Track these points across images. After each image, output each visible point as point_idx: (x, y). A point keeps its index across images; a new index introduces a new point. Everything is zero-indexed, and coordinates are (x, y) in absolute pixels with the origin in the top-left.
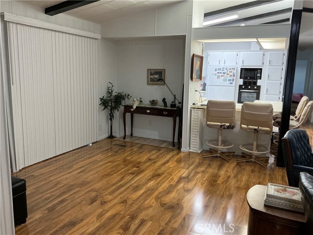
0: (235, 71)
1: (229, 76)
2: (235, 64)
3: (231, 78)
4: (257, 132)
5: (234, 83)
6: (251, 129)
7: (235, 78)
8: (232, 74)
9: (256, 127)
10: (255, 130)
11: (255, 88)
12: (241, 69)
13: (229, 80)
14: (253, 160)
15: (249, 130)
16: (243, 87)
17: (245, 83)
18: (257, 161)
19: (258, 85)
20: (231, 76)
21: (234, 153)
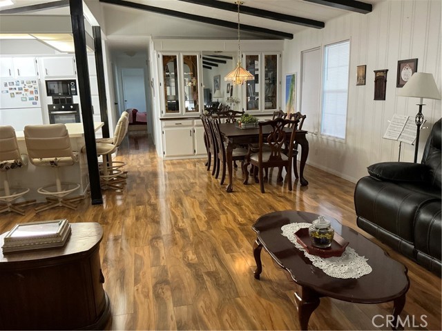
0: (37, 86)
1: (28, 93)
2: (35, 75)
3: (34, 96)
4: (56, 165)
5: (39, 102)
6: (46, 162)
7: (38, 95)
8: (32, 89)
9: (53, 159)
10: (52, 162)
11: (72, 107)
12: (47, 82)
13: (31, 99)
14: (60, 204)
15: (44, 165)
16: (54, 107)
17: (55, 101)
18: (64, 205)
19: (74, 103)
20: (32, 92)
21: (35, 201)
